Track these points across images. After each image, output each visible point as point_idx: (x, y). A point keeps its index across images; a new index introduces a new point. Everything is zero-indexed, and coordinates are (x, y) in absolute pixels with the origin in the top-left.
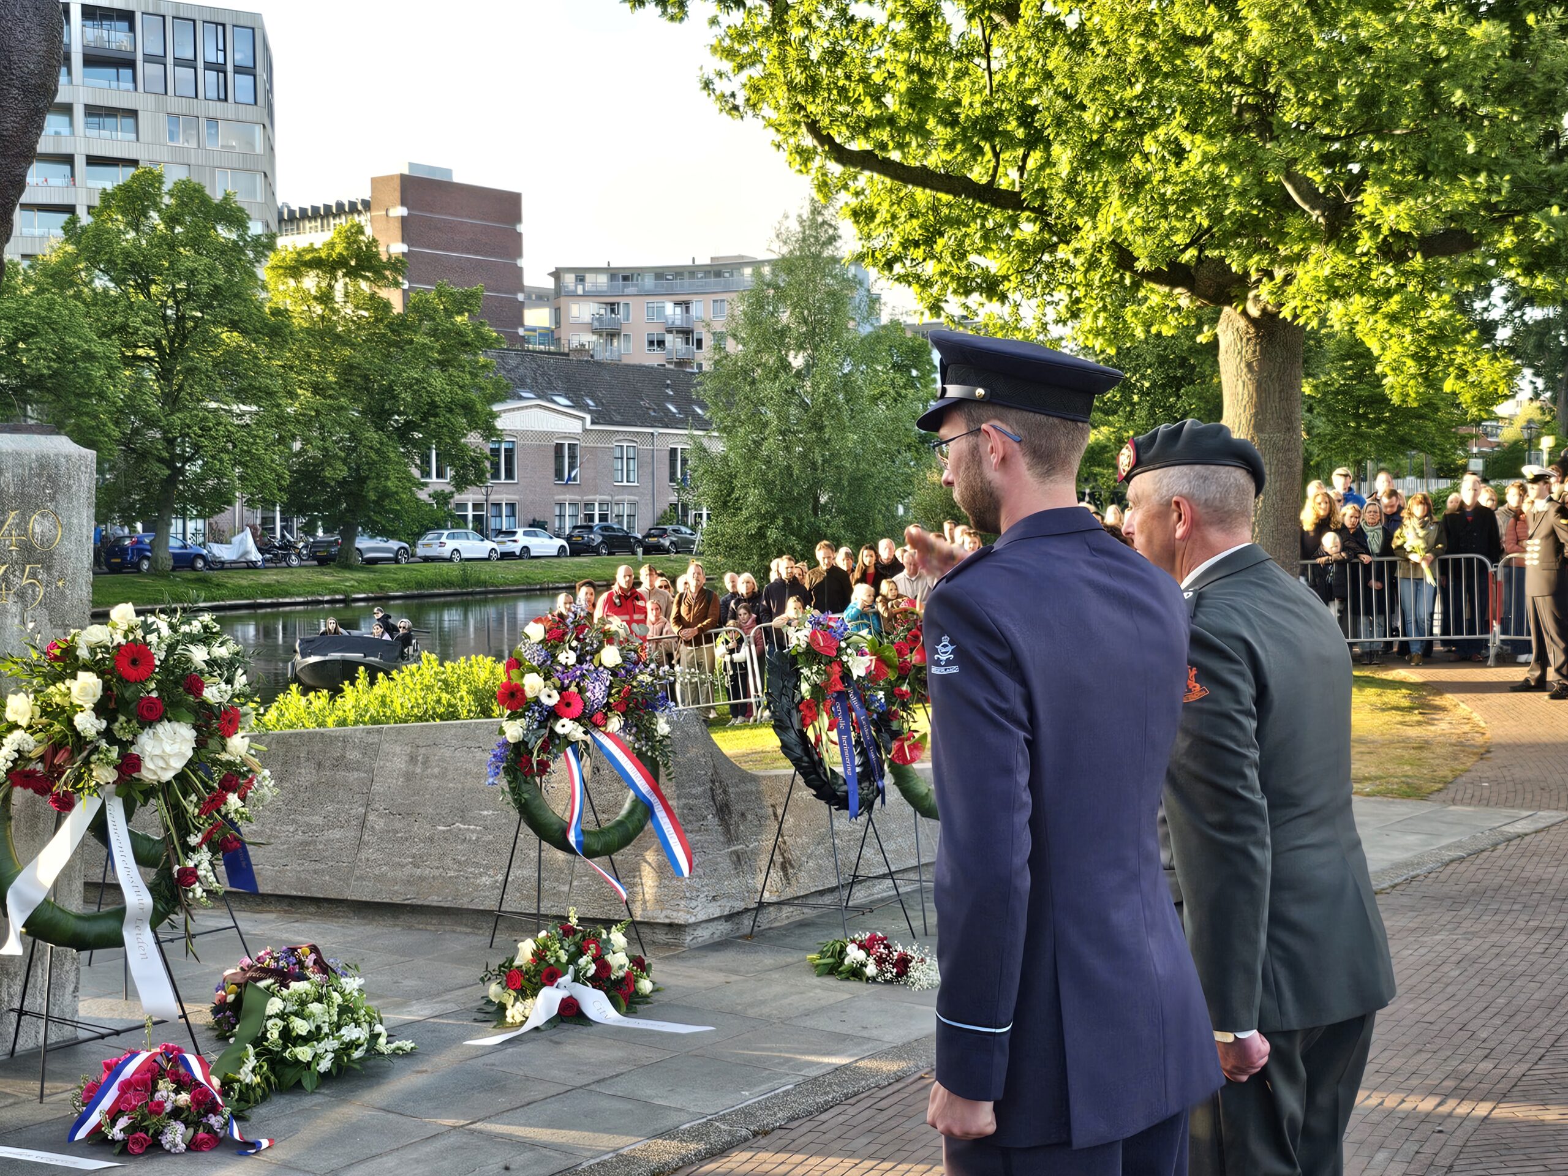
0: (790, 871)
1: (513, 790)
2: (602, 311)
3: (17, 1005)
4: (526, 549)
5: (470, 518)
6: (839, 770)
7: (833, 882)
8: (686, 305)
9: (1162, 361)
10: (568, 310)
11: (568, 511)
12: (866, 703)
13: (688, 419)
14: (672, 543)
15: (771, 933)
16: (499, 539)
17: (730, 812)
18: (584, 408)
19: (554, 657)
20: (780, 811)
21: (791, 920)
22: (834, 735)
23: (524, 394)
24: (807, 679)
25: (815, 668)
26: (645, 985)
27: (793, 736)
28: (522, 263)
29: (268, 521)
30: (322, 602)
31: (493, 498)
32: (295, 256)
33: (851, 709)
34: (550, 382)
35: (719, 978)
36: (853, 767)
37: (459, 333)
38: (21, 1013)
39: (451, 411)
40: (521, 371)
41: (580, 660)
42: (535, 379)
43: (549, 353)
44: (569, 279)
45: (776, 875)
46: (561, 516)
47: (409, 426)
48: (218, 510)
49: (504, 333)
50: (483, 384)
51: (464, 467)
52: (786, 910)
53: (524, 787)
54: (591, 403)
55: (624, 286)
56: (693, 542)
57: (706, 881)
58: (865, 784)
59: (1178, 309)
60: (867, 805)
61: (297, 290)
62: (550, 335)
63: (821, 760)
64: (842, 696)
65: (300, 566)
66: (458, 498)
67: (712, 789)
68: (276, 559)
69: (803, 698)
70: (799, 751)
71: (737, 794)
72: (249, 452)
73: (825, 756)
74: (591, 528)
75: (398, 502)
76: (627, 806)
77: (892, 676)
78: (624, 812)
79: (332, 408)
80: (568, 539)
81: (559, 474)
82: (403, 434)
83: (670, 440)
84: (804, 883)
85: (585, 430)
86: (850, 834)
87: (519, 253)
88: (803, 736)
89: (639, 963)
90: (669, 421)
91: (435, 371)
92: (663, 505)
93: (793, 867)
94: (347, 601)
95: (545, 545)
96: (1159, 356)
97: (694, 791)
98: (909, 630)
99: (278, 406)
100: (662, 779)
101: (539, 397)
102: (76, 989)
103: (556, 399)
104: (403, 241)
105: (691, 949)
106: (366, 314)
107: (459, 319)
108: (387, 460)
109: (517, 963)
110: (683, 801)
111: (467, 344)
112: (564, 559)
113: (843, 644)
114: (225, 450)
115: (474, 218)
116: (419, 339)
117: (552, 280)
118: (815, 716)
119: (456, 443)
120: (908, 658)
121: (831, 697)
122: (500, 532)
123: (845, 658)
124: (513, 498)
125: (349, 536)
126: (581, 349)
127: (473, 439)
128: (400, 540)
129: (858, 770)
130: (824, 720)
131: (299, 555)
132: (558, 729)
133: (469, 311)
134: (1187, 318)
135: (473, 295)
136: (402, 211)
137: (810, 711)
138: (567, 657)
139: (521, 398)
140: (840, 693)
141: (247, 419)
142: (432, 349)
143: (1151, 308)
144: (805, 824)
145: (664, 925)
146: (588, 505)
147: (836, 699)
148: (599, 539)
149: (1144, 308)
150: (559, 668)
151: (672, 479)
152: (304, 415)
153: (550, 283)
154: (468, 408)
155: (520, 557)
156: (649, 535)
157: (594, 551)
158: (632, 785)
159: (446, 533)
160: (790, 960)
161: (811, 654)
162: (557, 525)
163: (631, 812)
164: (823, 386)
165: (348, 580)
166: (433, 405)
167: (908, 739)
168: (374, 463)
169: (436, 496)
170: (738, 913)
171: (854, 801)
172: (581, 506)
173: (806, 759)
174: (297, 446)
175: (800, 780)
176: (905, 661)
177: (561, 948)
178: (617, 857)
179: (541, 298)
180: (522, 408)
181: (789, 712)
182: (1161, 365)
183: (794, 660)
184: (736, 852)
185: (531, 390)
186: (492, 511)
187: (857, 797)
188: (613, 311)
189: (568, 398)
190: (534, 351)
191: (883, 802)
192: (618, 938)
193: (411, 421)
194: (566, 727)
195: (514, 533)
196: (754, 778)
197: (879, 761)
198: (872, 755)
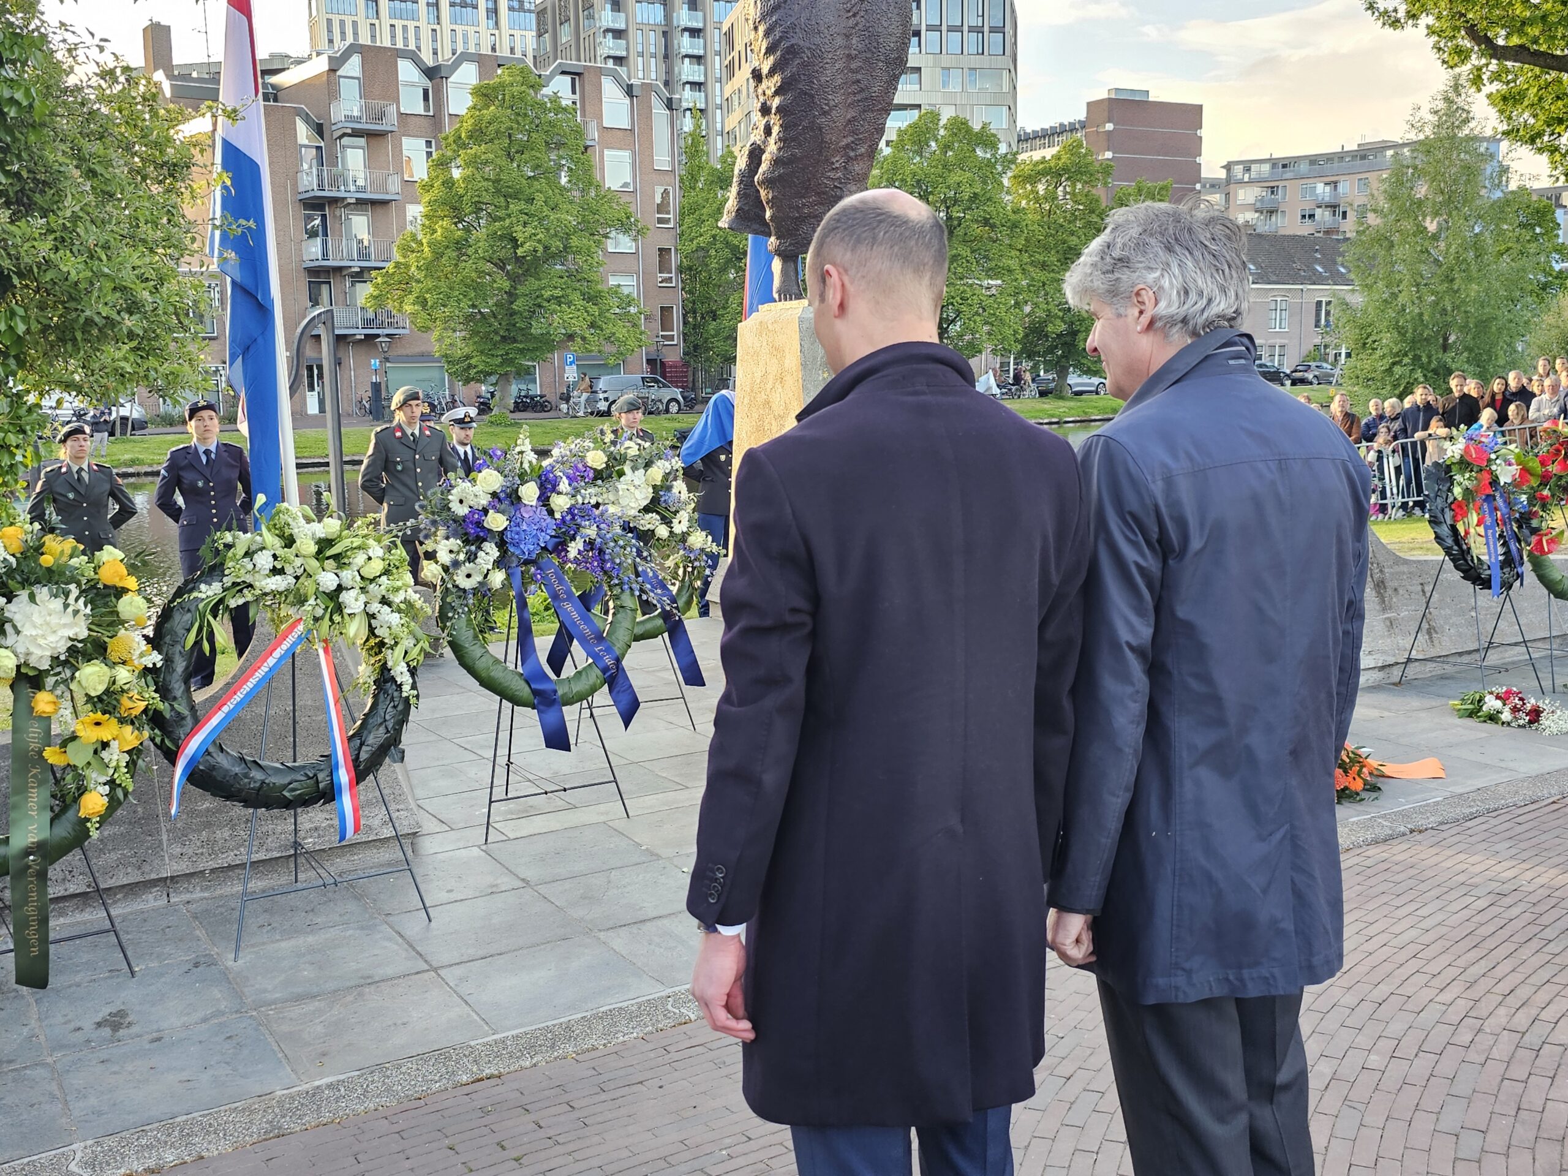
0: (1434, 635)
2: (1264, 194)
6: (1485, 558)
7: (1474, 646)
8: (1333, 184)
10: (1236, 194)
12: (1511, 502)
13: (1331, 278)
14: (1315, 376)
15: (1415, 683)
17: (1385, 588)
20: (1428, 589)
21: (1434, 673)
22: (1481, 530)
24: (1460, 484)
25: (1467, 475)
27: (1445, 530)
28: (1199, 160)
32: (1031, 166)
33: (1496, 509)
35: (1375, 713)
36: (1497, 556)
44: (1238, 170)
45: (1422, 638)
52: (1430, 666)
55: (1283, 173)
56: (1333, 376)
58: (1507, 570)
60: (1507, 586)
63: (1469, 549)
64: (1490, 498)
69: (1455, 499)
70: (1450, 542)
71: (1392, 574)
73: (1472, 545)
77: (1534, 482)
83: (1317, 294)
84: (1446, 645)
86: (1487, 609)
87: (1199, 153)
88: (1454, 529)
90: (1317, 279)
92: (1308, 346)
93: (1436, 633)
94: (1060, 423)
98: (1551, 445)
104: (1109, 149)
106: (1081, 207)
113: (1493, 456)
115: (1164, 127)
117: (1224, 171)
118: (1465, 515)
120: (1550, 468)
121: (1481, 497)
123: (1494, 468)
125: (1063, 375)
129: (1501, 558)
130: (1474, 518)
135: (1164, 188)
136: (1110, 127)
137: (1459, 509)
140: (1488, 496)
141: (994, 291)
144: (1449, 600)
147: (1485, 500)
151: (1317, 325)
156: (1295, 371)
160: (1434, 704)
161: (1464, 464)
164: (1454, 246)
165: (1062, 407)
167: (1547, 534)
170: (1389, 665)
171: (1496, 582)
173: (1456, 548)
175: (1449, 565)
176: (1547, 471)
179: (1214, 186)
181: (1443, 510)
183: (1448, 469)
184: (1389, 619)
187: (1499, 580)
188: (1272, 192)
191: (1522, 584)
196: (1406, 562)
197: (1520, 551)
198: (1514, 546)
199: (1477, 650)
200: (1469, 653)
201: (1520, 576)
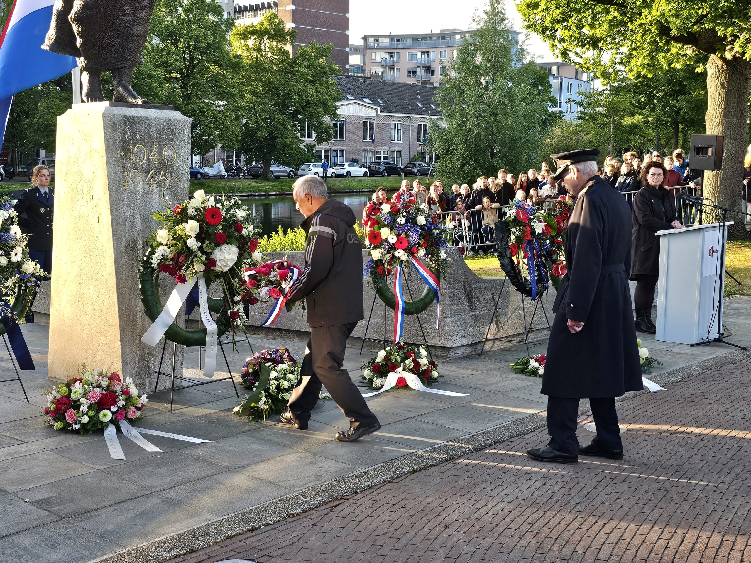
0: (500, 325)
1: (374, 282)
2: (387, 57)
3: (157, 370)
4: (349, 173)
5: (323, 157)
6: (528, 278)
7: (519, 331)
8: (427, 54)
9: (670, 82)
10: (370, 56)
11: (369, 154)
12: (541, 245)
13: (427, 111)
14: (418, 171)
15: (490, 353)
16: (336, 167)
17: (472, 297)
18: (378, 104)
19: (395, 220)
20: (496, 297)
21: (500, 348)
22: (525, 261)
23: (349, 98)
25: (518, 228)
26: (435, 374)
27: (506, 261)
28: (349, 33)
29: (230, 157)
30: (255, 196)
31: (334, 148)
32: (244, 29)
33: (533, 249)
34: (361, 92)
35: (468, 372)
36: (534, 276)
37: (322, 68)
38: (159, 373)
39: (316, 105)
40: (348, 86)
41: (406, 222)
42: (354, 90)
43: (361, 77)
44: (371, 41)
46: (365, 157)
47: (297, 112)
48: (207, 151)
49: (341, 67)
50: (332, 93)
51: (322, 132)
52: (498, 343)
53: (380, 281)
54: (381, 102)
55: (398, 44)
56: (428, 171)
57: (461, 328)
58: (539, 285)
59: (686, 55)
60: (540, 295)
61: (245, 45)
62: (361, 69)
63: (519, 272)
65: (245, 178)
66: (318, 147)
67: (464, 285)
68: (234, 175)
69: (511, 243)
70: (509, 268)
71: (476, 288)
72: (223, 123)
73: (522, 270)
74: (380, 163)
75: (292, 149)
76: (425, 292)
77: (553, 233)
78: (424, 294)
79: (260, 104)
80: (369, 168)
81: (365, 137)
82: (294, 116)
83: (419, 120)
84: (506, 330)
85: (378, 115)
86: (528, 308)
87: (347, 28)
88: (511, 260)
89: (432, 363)
90: (418, 111)
91: (309, 85)
92: (414, 153)
93: (501, 323)
94: (267, 195)
95: (358, 171)
96: (668, 80)
97: (456, 286)
98: (563, 211)
99: (236, 102)
100: (441, 280)
101: (356, 99)
102: (182, 364)
103: (364, 100)
104: (292, 22)
105: (453, 359)
106: (276, 57)
107: (321, 60)
108: (286, 129)
109: (377, 361)
110: (451, 290)
111: (325, 73)
112: (367, 178)
113: (532, 217)
114: (211, 122)
115: (327, 10)
116: (302, 70)
118: (517, 252)
119: (318, 121)
120: (562, 224)
121: (525, 241)
122: (336, 164)
123: (532, 224)
124: (343, 148)
125: (267, 165)
126: (377, 75)
127: (326, 119)
128: (291, 167)
129: (536, 278)
130: (522, 254)
131: (244, 173)
132: (396, 254)
133: (326, 56)
134: (689, 60)
135: (328, 48)
136: (293, 7)
137: (515, 249)
138: (401, 220)
139: (348, 99)
140: (529, 240)
141: (222, 108)
142: (308, 74)
143: (672, 54)
144: (507, 303)
145: (441, 347)
146: (378, 152)
147: (527, 244)
148: (383, 168)
149: (669, 54)
150: (397, 225)
151: (419, 140)
152: (248, 106)
153: (361, 43)
154: (324, 104)
155: (346, 176)
156: (407, 167)
157: (381, 174)
158: (427, 282)
159: (312, 164)
160: (500, 366)
161: (516, 221)
162: (363, 161)
163: (427, 294)
164: (497, 94)
165: (267, 185)
166: (308, 102)
167: (561, 264)
168: (280, 130)
169: (308, 146)
170: (474, 344)
171: (534, 292)
172: (375, 152)
173: (512, 271)
174: (244, 121)
175: (509, 282)
176: (560, 226)
177: (398, 355)
178: (419, 315)
179: (357, 50)
180: (348, 104)
181: (505, 249)
182: (669, 84)
183: (508, 224)
184: (474, 315)
185: (353, 96)
186: (333, 154)
187: (536, 291)
188: (391, 56)
189: (370, 99)
190: (354, 76)
191: (547, 293)
192: (423, 352)
193: (297, 110)
194: (400, 254)
195: (344, 165)
196: (483, 281)
197: (546, 274)
198: (543, 271)
199: (523, 333)
200: (518, 335)
201: (547, 288)
